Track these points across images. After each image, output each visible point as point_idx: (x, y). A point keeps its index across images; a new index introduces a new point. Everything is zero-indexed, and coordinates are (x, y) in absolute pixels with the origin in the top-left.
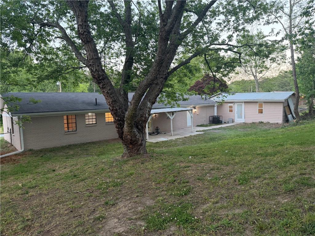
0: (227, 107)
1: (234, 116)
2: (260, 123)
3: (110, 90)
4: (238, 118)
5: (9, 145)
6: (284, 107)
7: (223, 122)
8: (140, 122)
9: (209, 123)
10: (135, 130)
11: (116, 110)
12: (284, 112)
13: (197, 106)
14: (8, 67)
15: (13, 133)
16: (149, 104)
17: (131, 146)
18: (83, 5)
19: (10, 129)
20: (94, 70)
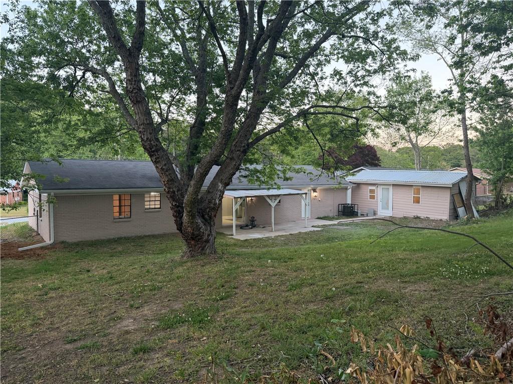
0: (366, 191)
1: (376, 205)
2: (416, 218)
3: (165, 165)
4: (382, 209)
5: (34, 234)
6: (453, 195)
7: (359, 215)
8: (208, 210)
9: (337, 215)
10: (199, 221)
11: (174, 192)
12: (452, 203)
13: (319, 188)
14: (39, 124)
15: (41, 217)
16: (220, 186)
17: (193, 242)
18: (132, 54)
19: (37, 211)
20: (145, 139)
